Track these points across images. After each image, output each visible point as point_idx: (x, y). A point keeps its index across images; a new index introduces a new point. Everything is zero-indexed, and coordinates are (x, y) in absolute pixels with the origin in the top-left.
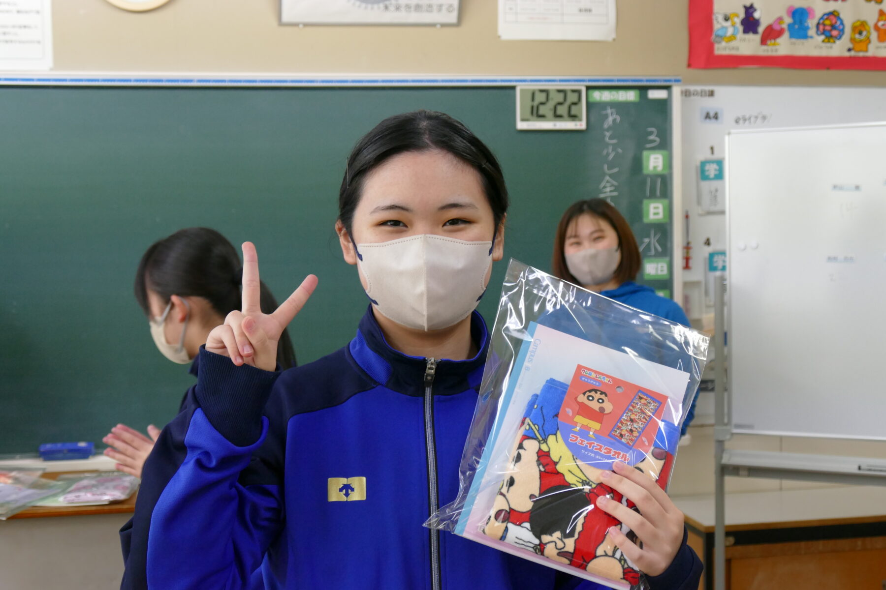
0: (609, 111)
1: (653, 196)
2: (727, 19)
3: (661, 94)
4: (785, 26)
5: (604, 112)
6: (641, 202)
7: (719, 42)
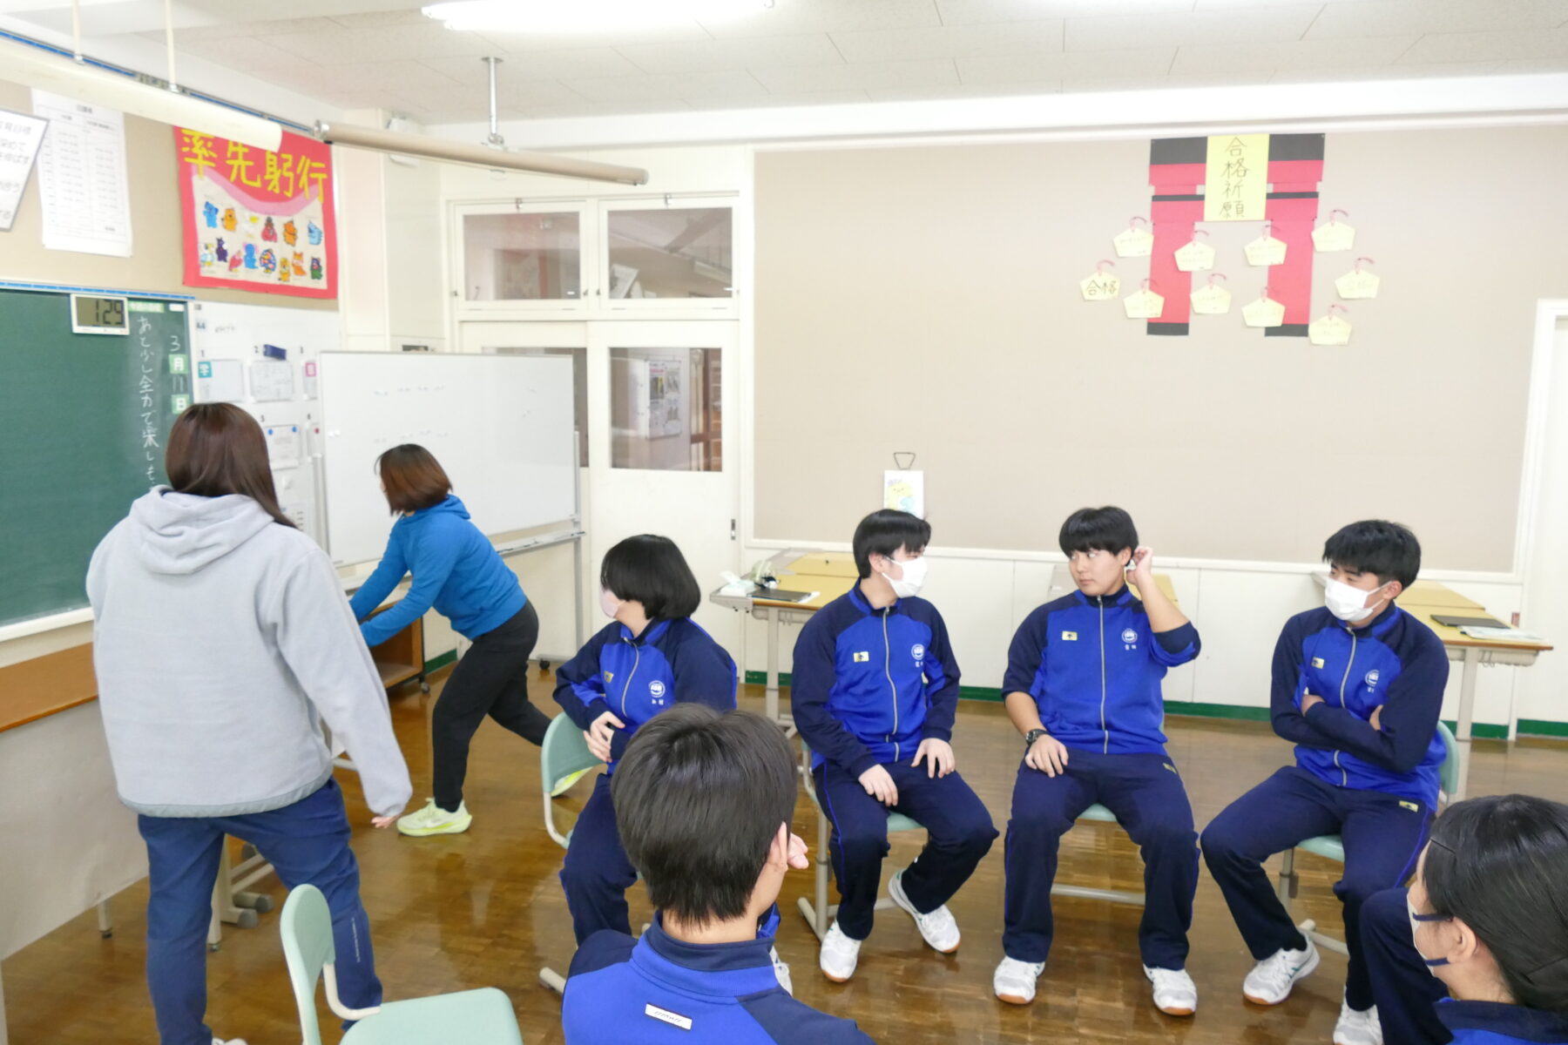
0: (143, 320)
1: (178, 392)
3: (180, 308)
5: (139, 321)
6: (170, 397)
7: (203, 266)
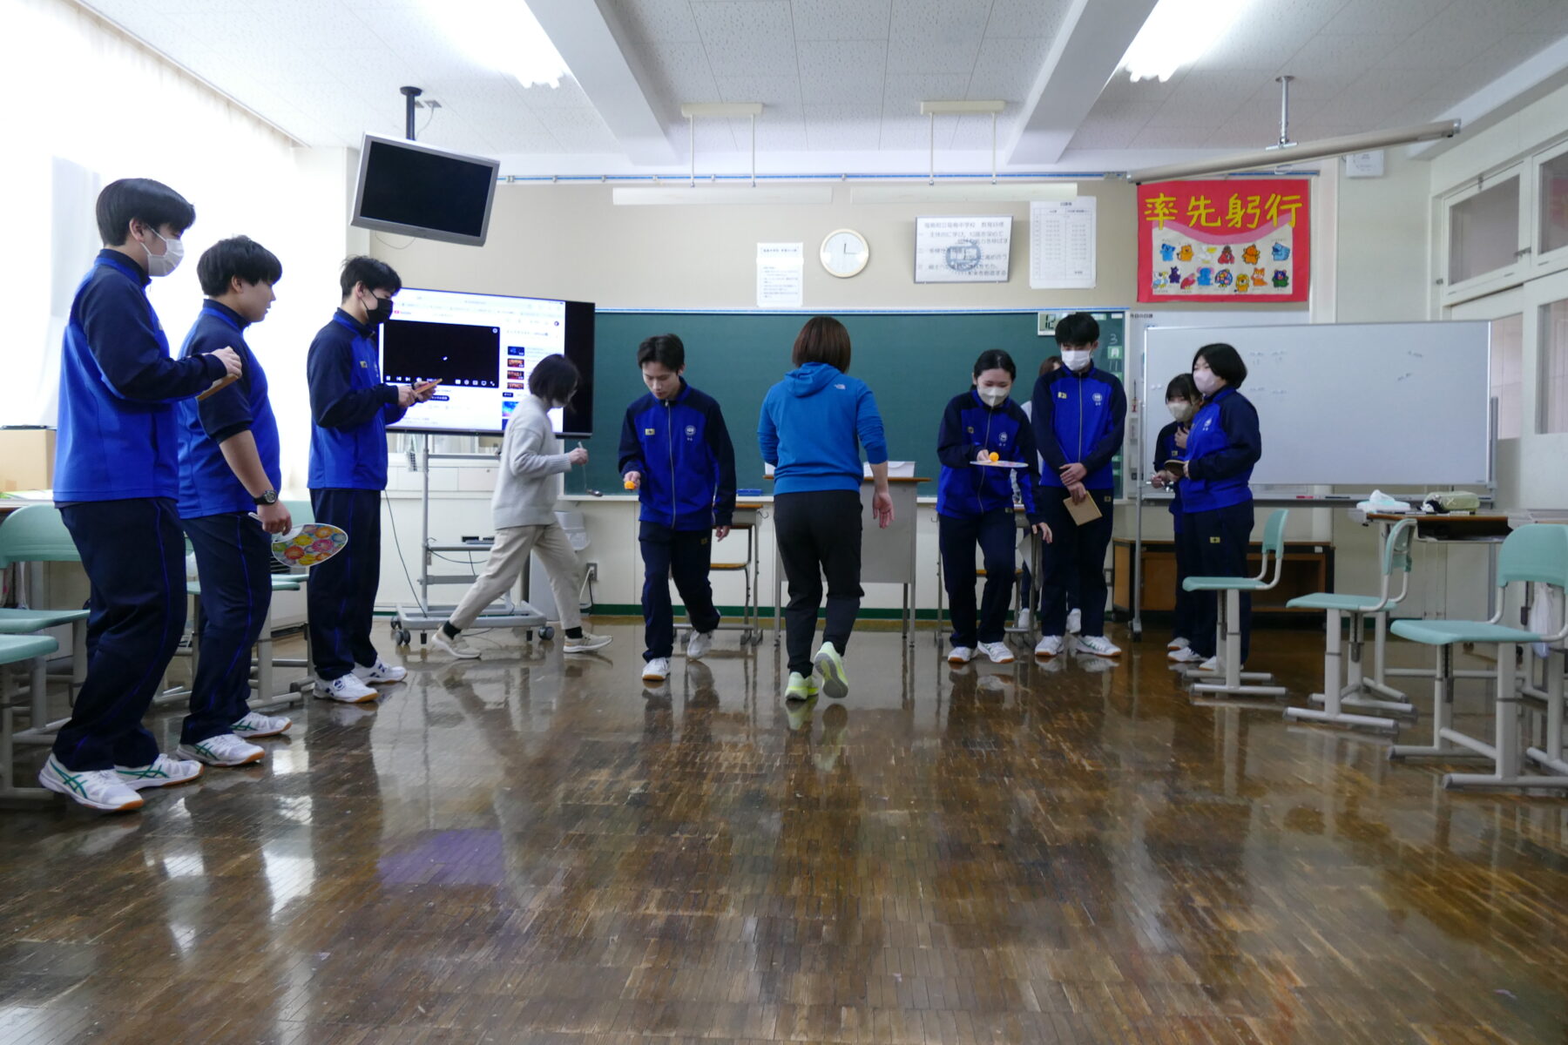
2: (1161, 275)
3: (1119, 316)
4: (1196, 278)
7: (1156, 288)
